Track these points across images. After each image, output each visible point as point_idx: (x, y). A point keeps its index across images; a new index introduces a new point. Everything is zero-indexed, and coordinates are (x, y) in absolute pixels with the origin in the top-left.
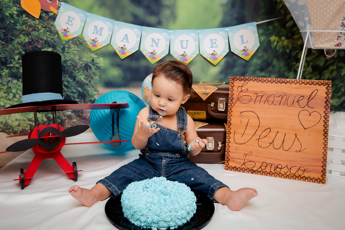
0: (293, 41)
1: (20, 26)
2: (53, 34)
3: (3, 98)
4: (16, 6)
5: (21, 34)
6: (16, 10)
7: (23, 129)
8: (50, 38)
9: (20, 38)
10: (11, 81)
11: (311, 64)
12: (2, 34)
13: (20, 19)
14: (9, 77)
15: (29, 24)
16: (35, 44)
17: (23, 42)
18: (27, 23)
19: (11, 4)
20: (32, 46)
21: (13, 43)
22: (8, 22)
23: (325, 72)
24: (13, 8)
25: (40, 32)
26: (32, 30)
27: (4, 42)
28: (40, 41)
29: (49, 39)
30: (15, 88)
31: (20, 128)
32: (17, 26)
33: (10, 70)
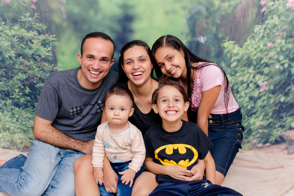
0: (235, 78)
1: (18, 65)
2: (45, 72)
3: (8, 121)
4: (14, 50)
5: (19, 72)
6: (14, 53)
7: (25, 146)
8: (43, 75)
9: (19, 75)
10: (14, 109)
11: (248, 95)
12: (4, 72)
13: (18, 60)
14: (12, 106)
15: (25, 64)
16: (31, 80)
17: (21, 79)
18: (24, 64)
19: (10, 48)
20: (29, 82)
21: (13, 79)
22: (8, 63)
23: (258, 101)
24: (11, 51)
25: (35, 70)
26: (28, 69)
27: (6, 78)
28: (35, 78)
29: (43, 77)
30: (17, 114)
31: (23, 145)
32: (15, 66)
33: (13, 100)
